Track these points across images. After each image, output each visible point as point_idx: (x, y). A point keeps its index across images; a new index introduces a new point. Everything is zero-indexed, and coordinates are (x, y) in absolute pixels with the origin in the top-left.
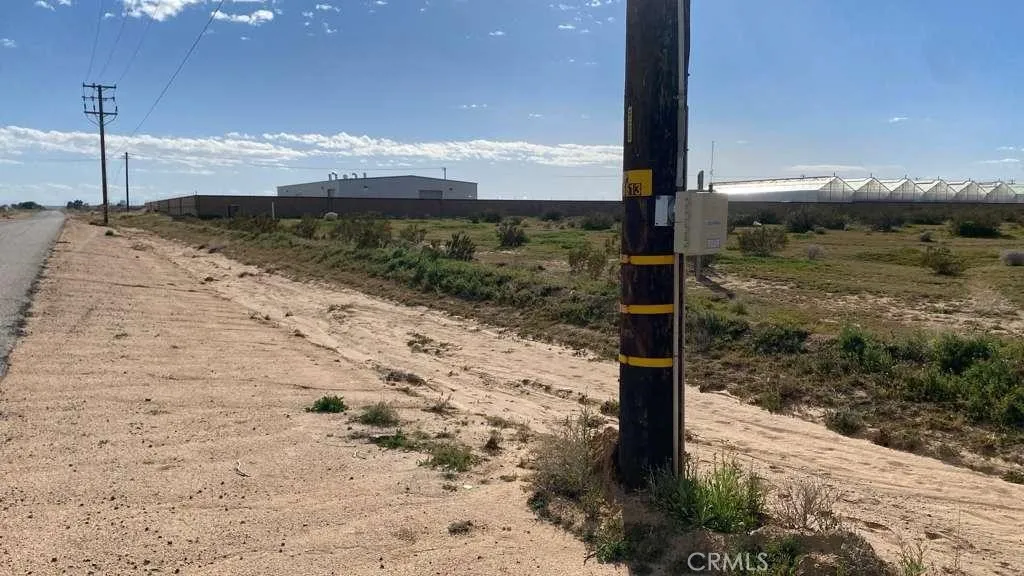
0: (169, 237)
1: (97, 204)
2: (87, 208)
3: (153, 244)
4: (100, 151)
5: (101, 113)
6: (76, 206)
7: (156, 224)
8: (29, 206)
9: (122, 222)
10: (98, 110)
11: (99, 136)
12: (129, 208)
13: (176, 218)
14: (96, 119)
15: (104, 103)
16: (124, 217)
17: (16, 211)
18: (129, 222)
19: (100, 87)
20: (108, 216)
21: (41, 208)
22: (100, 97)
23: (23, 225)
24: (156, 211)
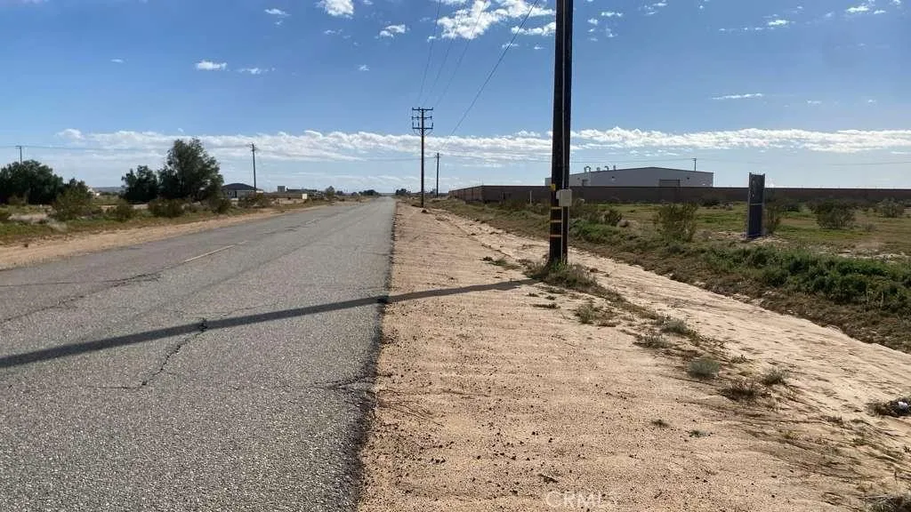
0: (460, 214)
1: (417, 191)
2: (409, 195)
3: (450, 218)
4: (420, 150)
5: (423, 128)
6: (401, 194)
7: (454, 206)
8: (371, 193)
9: (432, 205)
10: (421, 126)
11: (420, 138)
12: (438, 195)
13: (468, 202)
14: (419, 132)
15: (425, 121)
16: (434, 202)
17: (363, 197)
18: (436, 204)
19: (423, 110)
20: (425, 200)
21: (378, 195)
22: (423, 117)
23: (369, 205)
24: (456, 197)
